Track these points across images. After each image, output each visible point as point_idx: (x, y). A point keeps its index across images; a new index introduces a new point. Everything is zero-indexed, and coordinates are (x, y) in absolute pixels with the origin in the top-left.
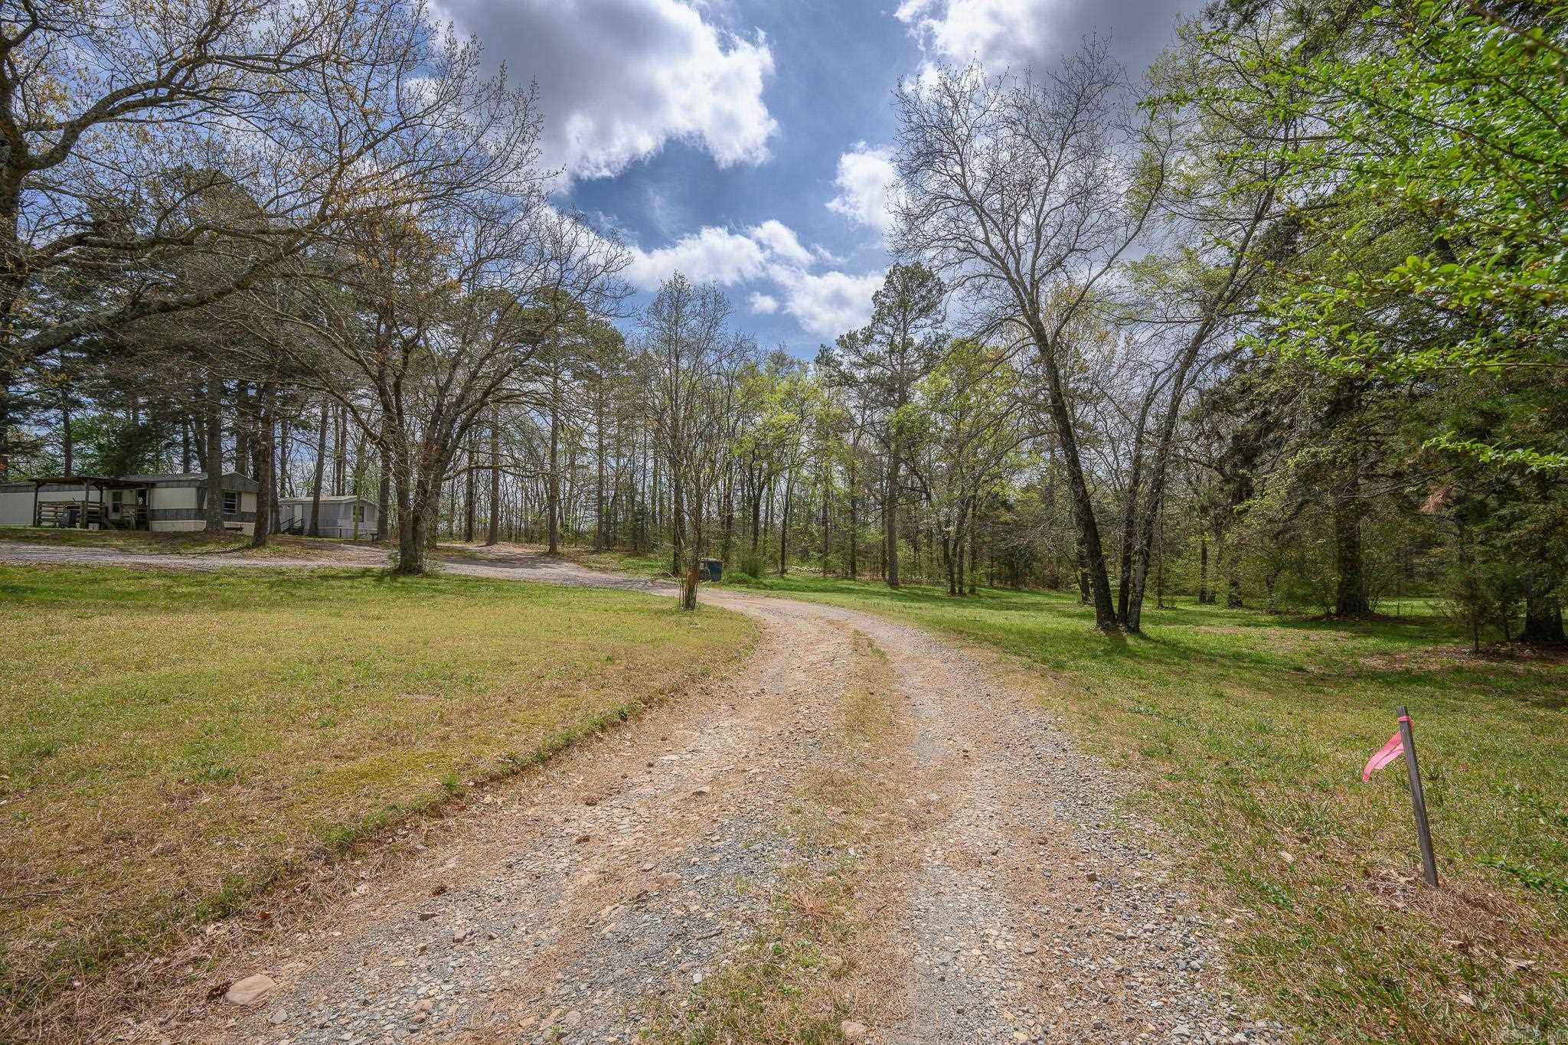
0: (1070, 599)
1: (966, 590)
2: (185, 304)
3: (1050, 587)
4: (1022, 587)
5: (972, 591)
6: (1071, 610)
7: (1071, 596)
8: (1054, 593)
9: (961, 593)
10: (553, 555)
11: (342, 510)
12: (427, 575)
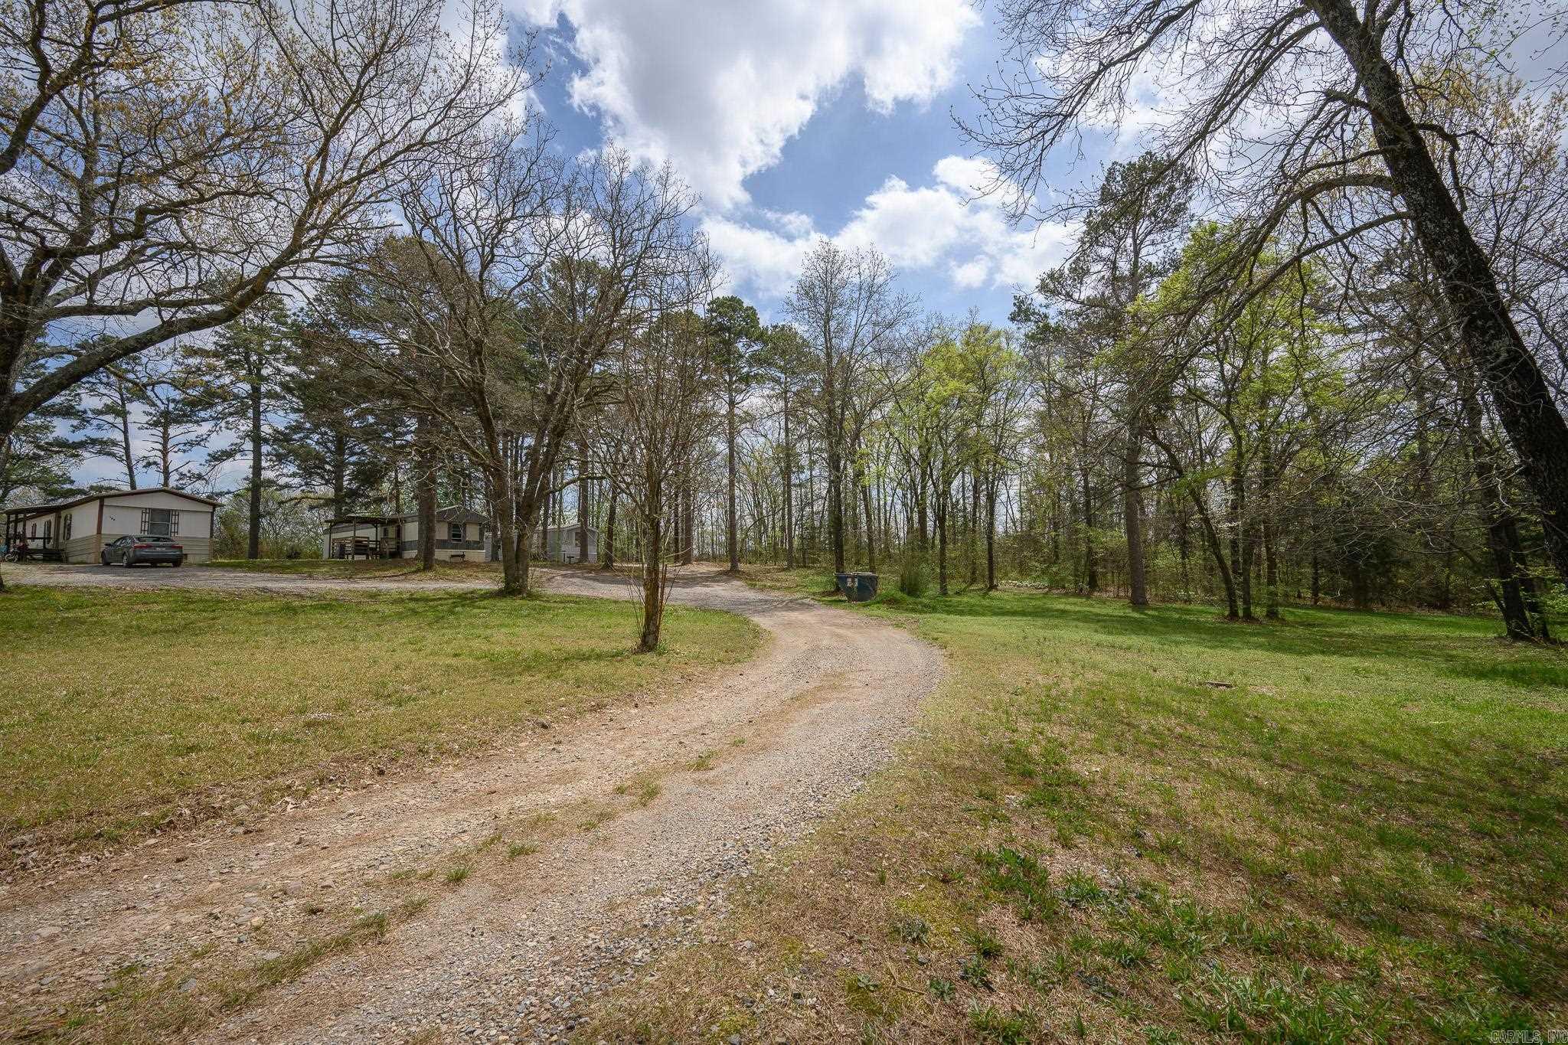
0: (1477, 628)
1: (1258, 611)
2: (215, 319)
3: (1432, 606)
4: (1375, 606)
5: (1272, 614)
6: (1481, 656)
7: (1479, 622)
8: (1440, 616)
9: (1249, 617)
10: (733, 573)
11: (565, 535)
12: (531, 596)
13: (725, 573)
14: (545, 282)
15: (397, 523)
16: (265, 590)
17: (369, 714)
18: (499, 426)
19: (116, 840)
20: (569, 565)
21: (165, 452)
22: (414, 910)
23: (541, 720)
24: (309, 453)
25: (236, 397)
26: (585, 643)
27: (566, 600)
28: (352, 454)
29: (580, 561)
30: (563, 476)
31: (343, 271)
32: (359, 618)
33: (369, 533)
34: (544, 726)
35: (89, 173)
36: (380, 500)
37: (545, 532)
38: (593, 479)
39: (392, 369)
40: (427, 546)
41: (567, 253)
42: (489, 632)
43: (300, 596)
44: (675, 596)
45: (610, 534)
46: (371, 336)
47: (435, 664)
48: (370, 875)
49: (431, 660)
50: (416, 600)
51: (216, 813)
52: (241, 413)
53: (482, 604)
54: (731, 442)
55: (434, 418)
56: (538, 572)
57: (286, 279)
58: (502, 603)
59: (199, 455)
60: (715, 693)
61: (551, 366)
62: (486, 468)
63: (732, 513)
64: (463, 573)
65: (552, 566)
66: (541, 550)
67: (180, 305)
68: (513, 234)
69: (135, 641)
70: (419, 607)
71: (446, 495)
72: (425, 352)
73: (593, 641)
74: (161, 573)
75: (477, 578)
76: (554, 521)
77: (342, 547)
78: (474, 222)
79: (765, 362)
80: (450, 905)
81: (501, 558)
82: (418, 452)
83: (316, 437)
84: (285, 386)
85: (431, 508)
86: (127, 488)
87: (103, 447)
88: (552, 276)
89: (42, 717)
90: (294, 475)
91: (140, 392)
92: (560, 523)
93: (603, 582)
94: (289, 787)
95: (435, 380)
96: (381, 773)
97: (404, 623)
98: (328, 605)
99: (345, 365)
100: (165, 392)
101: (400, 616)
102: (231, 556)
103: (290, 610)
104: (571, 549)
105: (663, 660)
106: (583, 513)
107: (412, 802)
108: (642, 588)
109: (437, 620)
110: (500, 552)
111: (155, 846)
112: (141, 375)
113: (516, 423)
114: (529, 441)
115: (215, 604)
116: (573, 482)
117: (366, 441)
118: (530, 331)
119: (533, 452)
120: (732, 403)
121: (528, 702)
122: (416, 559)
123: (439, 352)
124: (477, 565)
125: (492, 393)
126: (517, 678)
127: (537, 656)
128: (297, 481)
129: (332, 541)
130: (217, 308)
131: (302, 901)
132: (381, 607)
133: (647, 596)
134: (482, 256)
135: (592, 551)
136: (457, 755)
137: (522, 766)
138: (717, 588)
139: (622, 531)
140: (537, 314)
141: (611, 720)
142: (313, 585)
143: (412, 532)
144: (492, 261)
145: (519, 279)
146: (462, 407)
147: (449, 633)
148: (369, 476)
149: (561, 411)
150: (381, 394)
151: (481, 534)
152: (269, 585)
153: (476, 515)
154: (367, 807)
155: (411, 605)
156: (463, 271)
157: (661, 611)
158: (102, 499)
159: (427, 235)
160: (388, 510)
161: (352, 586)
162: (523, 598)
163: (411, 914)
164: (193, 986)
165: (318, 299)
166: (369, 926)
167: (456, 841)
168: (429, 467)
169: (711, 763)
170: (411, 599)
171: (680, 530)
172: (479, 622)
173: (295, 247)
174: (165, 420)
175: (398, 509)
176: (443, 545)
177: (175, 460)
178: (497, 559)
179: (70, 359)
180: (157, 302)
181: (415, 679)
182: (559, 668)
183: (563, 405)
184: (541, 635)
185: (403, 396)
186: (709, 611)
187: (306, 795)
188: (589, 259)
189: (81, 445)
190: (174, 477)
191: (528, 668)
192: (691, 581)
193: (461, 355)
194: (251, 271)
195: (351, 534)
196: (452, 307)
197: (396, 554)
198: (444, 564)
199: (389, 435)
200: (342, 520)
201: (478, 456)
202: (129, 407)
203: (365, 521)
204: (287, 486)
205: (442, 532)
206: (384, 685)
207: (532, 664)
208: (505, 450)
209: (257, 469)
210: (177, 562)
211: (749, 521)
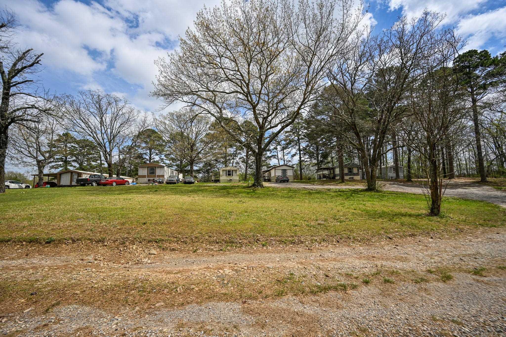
2: (290, 123)
10: (483, 182)
11: (389, 170)
12: (378, 191)
13: (478, 182)
14: (373, 81)
15: (333, 169)
16: (304, 188)
17: (333, 224)
18: (361, 134)
19: (285, 243)
20: (392, 180)
21: (284, 156)
22: (354, 287)
23: (388, 236)
24: (311, 152)
25: (295, 141)
26: (402, 210)
27: (392, 193)
28: (320, 151)
29: (396, 179)
30: (386, 148)
31: (315, 101)
32: (326, 196)
33: (326, 172)
34: (390, 238)
35: (268, 99)
36: (328, 163)
37: (381, 168)
38: (399, 147)
39: (329, 125)
40: (342, 175)
41: (381, 68)
42: (364, 203)
43: (312, 190)
44: (447, 193)
45: (409, 167)
46: (323, 117)
47: (349, 212)
48: (340, 271)
49: (348, 210)
50: (341, 191)
51: (302, 242)
52: (296, 145)
53: (361, 193)
54: (476, 120)
55: (341, 136)
56: (380, 183)
57: (303, 108)
58: (367, 193)
59: (290, 156)
60: (480, 240)
61: (378, 110)
62: (358, 150)
63: (480, 153)
64: (354, 183)
65: (385, 181)
66: (380, 175)
67: (284, 122)
68: (361, 69)
69: (283, 199)
70: (341, 193)
71: (346, 159)
72: (337, 117)
73: (406, 209)
74: (285, 184)
75: (358, 185)
76: (384, 165)
77: (320, 176)
78: (348, 72)
79: (497, 74)
80: (364, 289)
81: (365, 178)
82: (338, 148)
83: (312, 147)
84: (304, 136)
85: (342, 164)
86: (278, 165)
87: (274, 156)
88: (376, 78)
89: (272, 214)
90: (308, 158)
91: (279, 144)
92: (386, 165)
93: (407, 186)
94: (316, 240)
95: (340, 125)
96: (338, 242)
97: (338, 198)
98: (319, 192)
99: (317, 127)
100: (283, 142)
101: (337, 196)
102: (297, 180)
103: (310, 193)
104: (392, 174)
105: (444, 220)
106: (396, 160)
107: (348, 253)
108: (429, 189)
109: (348, 198)
110: (365, 176)
111: (292, 247)
112: (279, 140)
113: (367, 132)
114: (372, 138)
115: (296, 191)
116: (391, 149)
117: (323, 147)
118: (369, 100)
119: (374, 141)
120: (474, 101)
121: (383, 228)
122: (339, 179)
123: (341, 116)
124: (358, 181)
125: (358, 124)
126: (377, 219)
127: (384, 213)
128: (309, 159)
129: (318, 175)
130: (290, 120)
131: (324, 272)
132: (331, 193)
133: (432, 193)
134: (351, 82)
135: (401, 175)
136: (360, 242)
137: (383, 250)
138: (472, 189)
139: (414, 166)
140: (371, 94)
141: (420, 241)
142: (314, 187)
143: (337, 171)
144: (355, 82)
145: (364, 84)
146: (349, 131)
147: (352, 202)
148: (325, 156)
149: (384, 125)
150: (326, 133)
151: (358, 171)
152: (305, 187)
153: (356, 165)
154: (336, 251)
155: (339, 193)
156: (346, 89)
157: (440, 199)
158: (275, 168)
159: (335, 82)
160: (330, 165)
161: (324, 187)
162: (375, 192)
163: (353, 288)
164: (304, 284)
165: (310, 111)
166: (342, 286)
167: (364, 269)
168: (341, 151)
169: (484, 273)
170: (339, 191)
171: (446, 164)
172: (360, 199)
173: (304, 99)
174: (283, 149)
175: (333, 165)
176: (347, 174)
177: (286, 157)
178: (364, 179)
179: (268, 139)
180: (280, 123)
181: (344, 215)
182: (393, 218)
183: (384, 122)
184: (384, 205)
185: (332, 132)
186: (468, 200)
187: (320, 243)
188: (390, 66)
189: (271, 157)
190: (286, 161)
191: (381, 216)
192: (456, 186)
193: (347, 115)
194: (296, 109)
195: (322, 173)
196: (344, 101)
197: (334, 178)
198: (347, 180)
199: (329, 144)
200: (319, 169)
201: (355, 146)
202: (278, 147)
203: (325, 169)
204: (307, 161)
205: (346, 171)
206: (336, 216)
207: (382, 215)
208: (364, 142)
209: (300, 158)
210: (288, 181)
211: (493, 157)
